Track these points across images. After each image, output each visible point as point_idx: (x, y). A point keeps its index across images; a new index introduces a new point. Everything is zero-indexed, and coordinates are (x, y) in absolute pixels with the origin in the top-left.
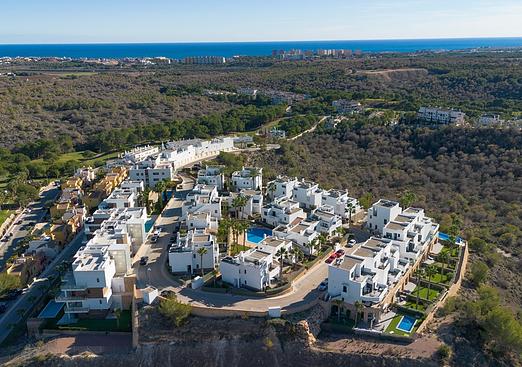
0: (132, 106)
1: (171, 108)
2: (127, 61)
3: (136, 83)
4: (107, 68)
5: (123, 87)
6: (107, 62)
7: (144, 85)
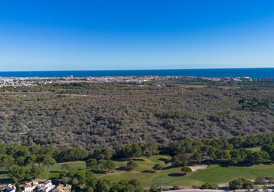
0: (211, 119)
1: (240, 123)
2: (226, 79)
3: (226, 95)
4: (214, 83)
5: (216, 97)
6: (214, 79)
7: (230, 96)
